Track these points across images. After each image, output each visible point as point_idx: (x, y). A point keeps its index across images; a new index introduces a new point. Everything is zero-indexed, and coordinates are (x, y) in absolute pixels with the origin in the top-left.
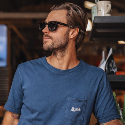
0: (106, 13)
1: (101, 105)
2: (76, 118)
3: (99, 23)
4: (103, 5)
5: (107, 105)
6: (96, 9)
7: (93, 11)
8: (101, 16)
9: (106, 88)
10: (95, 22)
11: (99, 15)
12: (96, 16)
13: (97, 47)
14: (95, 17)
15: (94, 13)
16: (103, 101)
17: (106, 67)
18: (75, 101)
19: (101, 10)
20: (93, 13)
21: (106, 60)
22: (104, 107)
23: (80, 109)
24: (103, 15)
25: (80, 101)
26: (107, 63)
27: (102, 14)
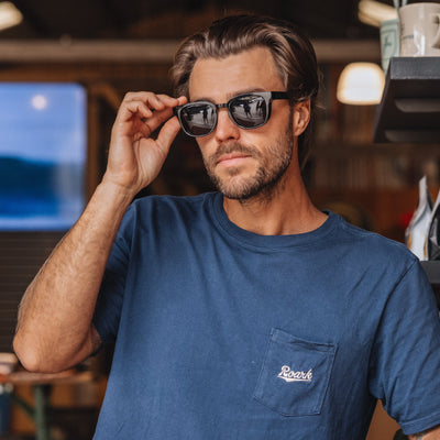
0: (430, 45)
1: (402, 369)
2: (292, 405)
3: (407, 81)
4: (422, 16)
5: (425, 370)
6: (398, 33)
7: (386, 39)
8: (415, 56)
9: (417, 311)
10: (392, 77)
11: (405, 54)
12: (397, 55)
13: (403, 162)
14: (394, 60)
15: (390, 44)
16: (408, 357)
17: (430, 235)
18: (296, 347)
19: (412, 37)
20: (387, 44)
21: (431, 209)
22: (414, 377)
23: (309, 374)
24: (421, 52)
25: (312, 347)
26: (436, 220)
27: (416, 50)
